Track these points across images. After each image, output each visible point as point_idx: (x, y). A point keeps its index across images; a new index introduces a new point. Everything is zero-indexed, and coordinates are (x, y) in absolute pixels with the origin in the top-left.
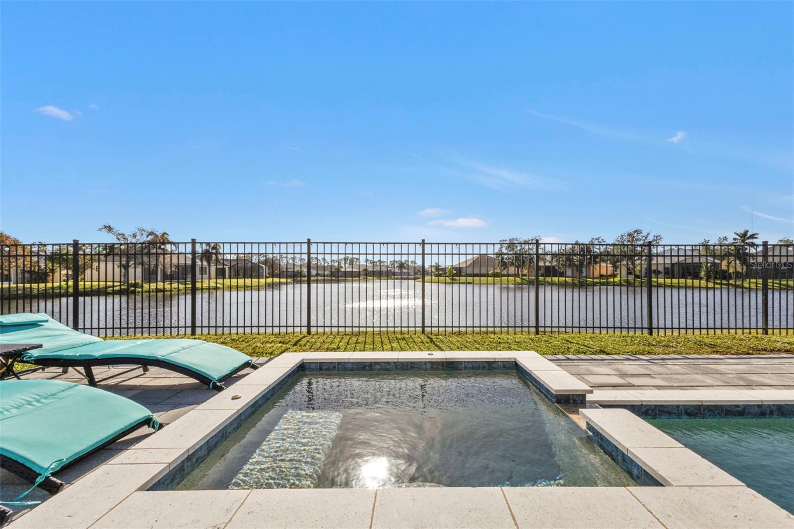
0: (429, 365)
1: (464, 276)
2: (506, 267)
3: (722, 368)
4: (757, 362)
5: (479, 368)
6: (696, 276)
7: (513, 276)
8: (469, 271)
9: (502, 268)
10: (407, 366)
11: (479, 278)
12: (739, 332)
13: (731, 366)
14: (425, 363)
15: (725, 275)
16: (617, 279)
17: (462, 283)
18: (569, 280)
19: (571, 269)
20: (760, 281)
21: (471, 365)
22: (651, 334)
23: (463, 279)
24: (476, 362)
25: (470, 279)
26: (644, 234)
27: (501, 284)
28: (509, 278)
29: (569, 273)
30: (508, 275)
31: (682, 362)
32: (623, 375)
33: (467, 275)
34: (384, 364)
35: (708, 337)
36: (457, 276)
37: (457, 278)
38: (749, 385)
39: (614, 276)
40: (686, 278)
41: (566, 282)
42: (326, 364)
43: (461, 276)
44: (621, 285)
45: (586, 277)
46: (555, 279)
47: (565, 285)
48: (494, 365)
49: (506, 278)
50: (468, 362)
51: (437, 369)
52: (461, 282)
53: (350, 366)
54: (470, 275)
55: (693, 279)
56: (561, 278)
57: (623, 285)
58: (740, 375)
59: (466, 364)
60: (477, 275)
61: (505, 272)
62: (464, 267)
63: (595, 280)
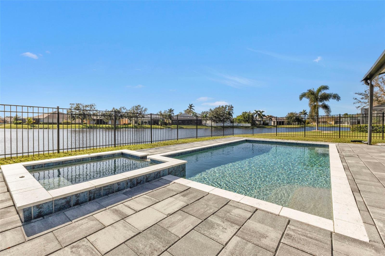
0: (90, 158)
1: (42, 124)
2: (74, 119)
3: (171, 148)
4: (177, 146)
5: (109, 156)
6: (158, 124)
7: (78, 124)
8: (46, 121)
9: (72, 119)
10: (81, 160)
11: (52, 125)
12: (172, 140)
13: (172, 147)
14: (89, 158)
15: (166, 124)
16: (131, 125)
17: (41, 128)
18: (110, 126)
19: (111, 121)
20: (176, 126)
21: (106, 156)
22: (152, 143)
23: (41, 126)
24: (108, 155)
25: (46, 126)
26: (141, 107)
27: (71, 128)
28: (76, 125)
29: (110, 122)
30: (75, 124)
31: (163, 148)
32: (151, 153)
33: (44, 124)
34: (69, 161)
35: (166, 142)
36: (37, 124)
37: (37, 125)
38: (176, 150)
39: (130, 124)
40: (155, 125)
41: (109, 127)
42: (37, 166)
43: (39, 124)
44: (133, 128)
45: (118, 125)
46: (104, 126)
47: (108, 128)
48: (115, 155)
49: (74, 125)
50: (106, 155)
51: (93, 159)
52: (39, 127)
53: (51, 164)
54: (46, 124)
55: (157, 125)
56: (106, 125)
57: (134, 128)
58: (174, 149)
59: (105, 156)
60: (50, 124)
61: (73, 122)
62: (42, 119)
63: (121, 126)
